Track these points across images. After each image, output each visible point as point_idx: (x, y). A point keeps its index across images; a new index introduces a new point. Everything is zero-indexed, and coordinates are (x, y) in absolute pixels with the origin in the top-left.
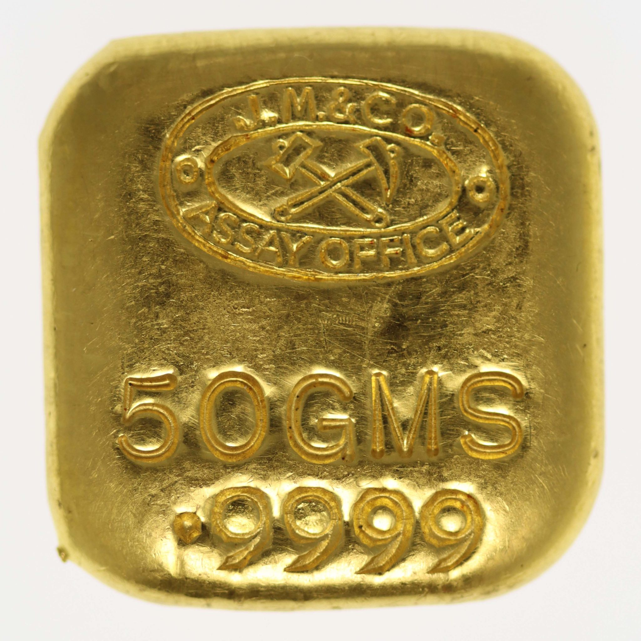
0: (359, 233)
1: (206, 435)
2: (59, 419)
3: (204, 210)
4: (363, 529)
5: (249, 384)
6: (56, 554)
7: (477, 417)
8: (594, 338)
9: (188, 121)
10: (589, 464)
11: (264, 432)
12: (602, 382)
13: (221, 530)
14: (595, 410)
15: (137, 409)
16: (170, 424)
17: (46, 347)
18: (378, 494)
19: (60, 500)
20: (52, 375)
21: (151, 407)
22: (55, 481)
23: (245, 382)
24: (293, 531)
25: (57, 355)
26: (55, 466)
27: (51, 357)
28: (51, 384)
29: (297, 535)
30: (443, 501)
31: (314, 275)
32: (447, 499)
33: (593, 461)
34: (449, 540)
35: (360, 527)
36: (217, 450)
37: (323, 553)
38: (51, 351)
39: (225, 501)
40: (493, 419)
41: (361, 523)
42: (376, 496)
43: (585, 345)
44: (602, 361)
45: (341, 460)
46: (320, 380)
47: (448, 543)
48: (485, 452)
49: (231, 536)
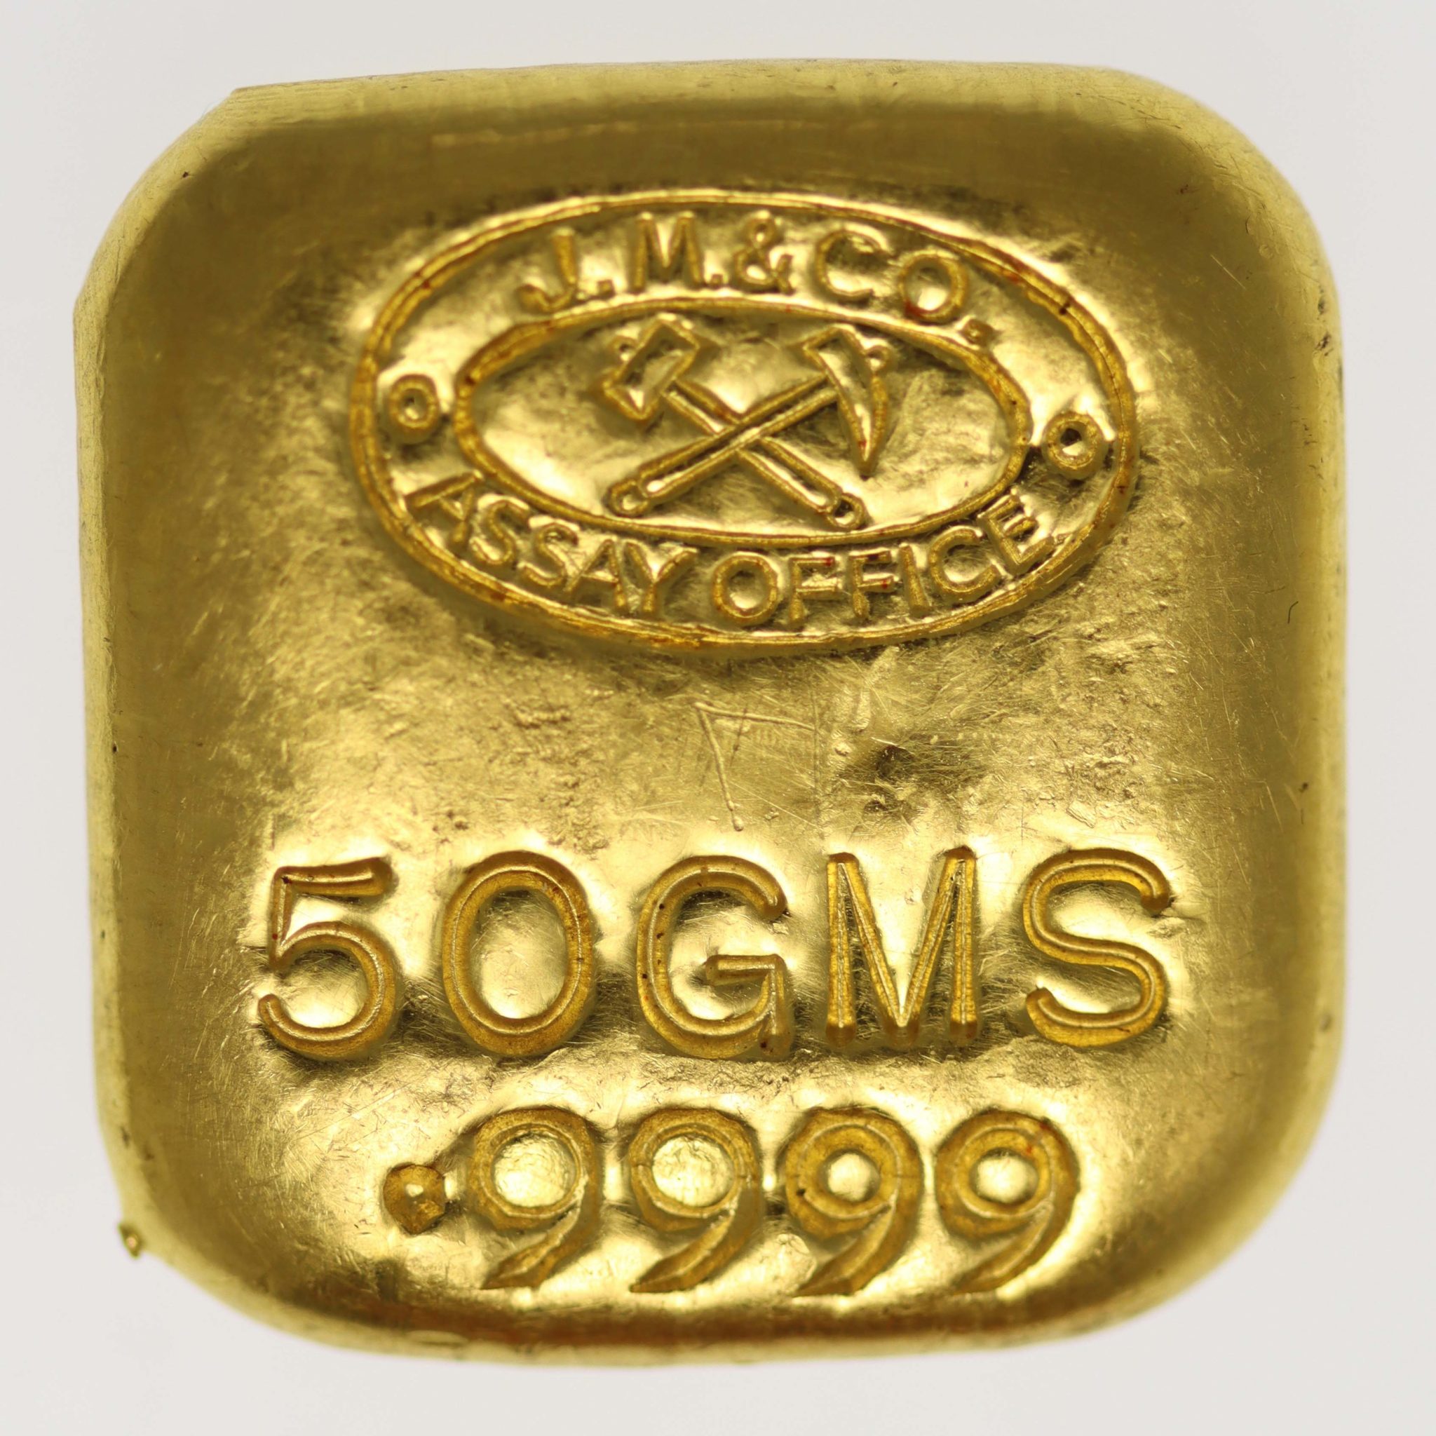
0: (801, 540)
1: (457, 993)
2: (124, 952)
3: (451, 490)
4: (807, 1196)
5: (551, 878)
6: (115, 1238)
7: (1064, 949)
8: (1325, 767)
9: (416, 290)
10: (1311, 1046)
11: (586, 985)
12: (1341, 859)
13: (489, 1201)
14: (1326, 926)
15: (304, 936)
16: (375, 969)
17: (93, 786)
18: (839, 1122)
19: (127, 1129)
20: (109, 849)
21: (332, 932)
22: (117, 1085)
23: (543, 873)
24: (650, 1201)
25: (119, 808)
26: (117, 1052)
27: (105, 811)
28: (106, 869)
29: (660, 1211)
30: (986, 1134)
31: (699, 637)
32: (994, 1131)
33: (1320, 1039)
34: (999, 1220)
35: (801, 1193)
36: (480, 1025)
37: (715, 1251)
38: (106, 796)
39: (497, 1137)
40: (1099, 955)
41: (801, 1185)
42: (836, 1125)
43: (1305, 786)
44: (1341, 814)
45: (759, 1048)
46: (712, 869)
47: (994, 1227)
48: (1081, 1027)
49: (510, 1213)
